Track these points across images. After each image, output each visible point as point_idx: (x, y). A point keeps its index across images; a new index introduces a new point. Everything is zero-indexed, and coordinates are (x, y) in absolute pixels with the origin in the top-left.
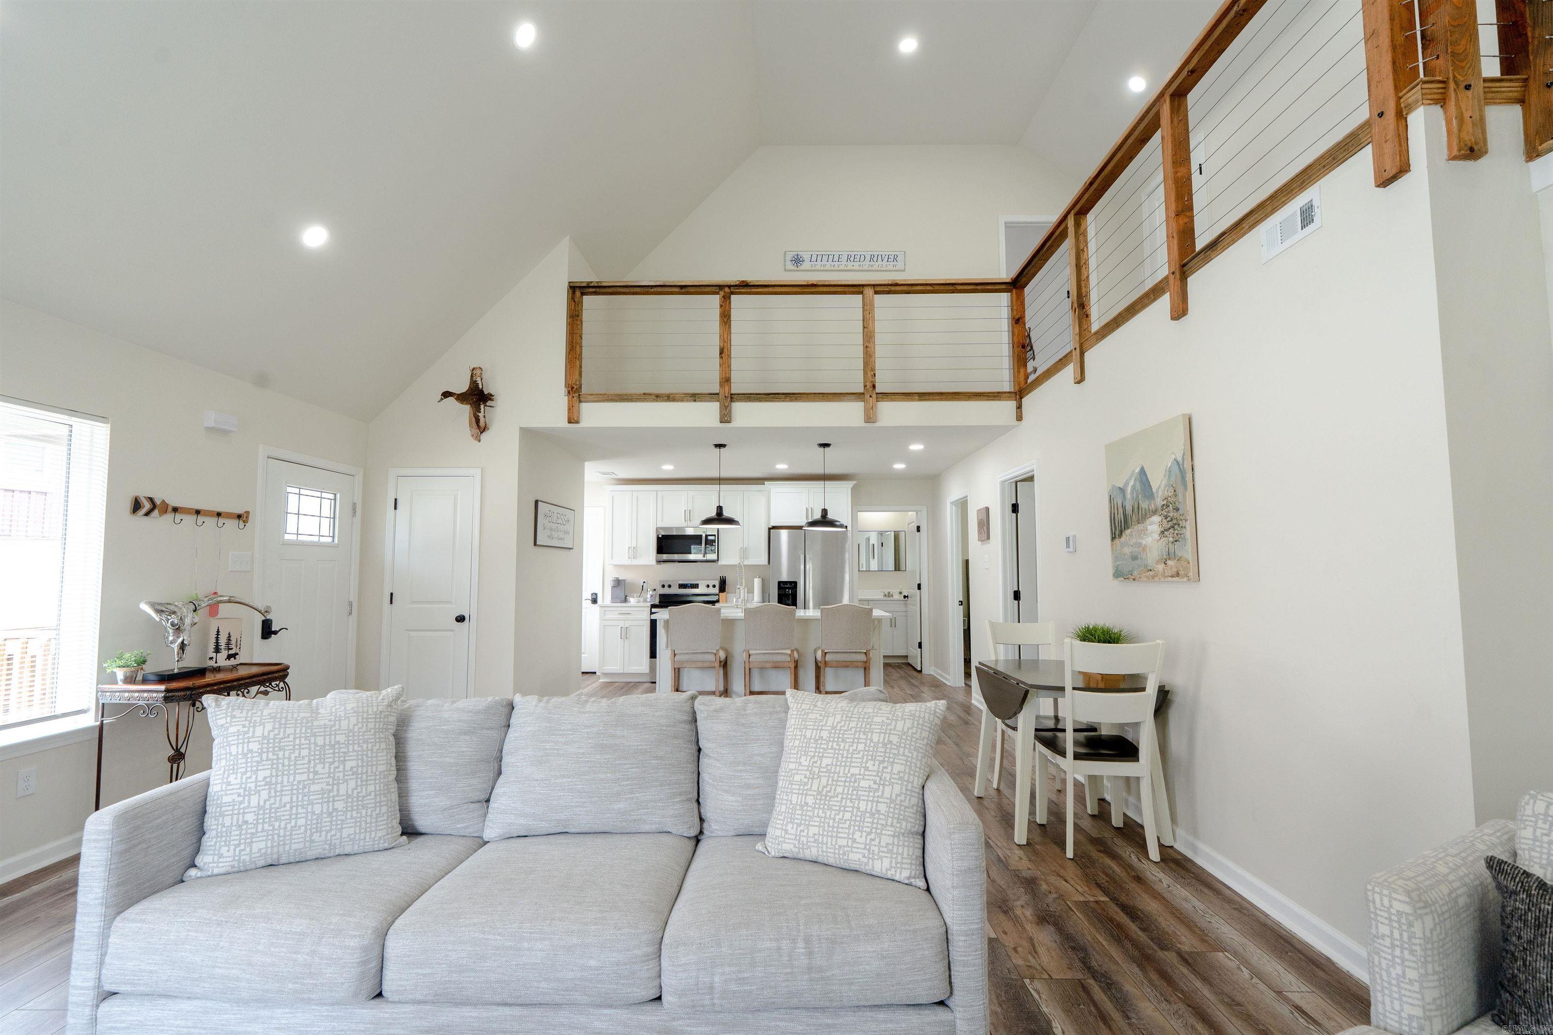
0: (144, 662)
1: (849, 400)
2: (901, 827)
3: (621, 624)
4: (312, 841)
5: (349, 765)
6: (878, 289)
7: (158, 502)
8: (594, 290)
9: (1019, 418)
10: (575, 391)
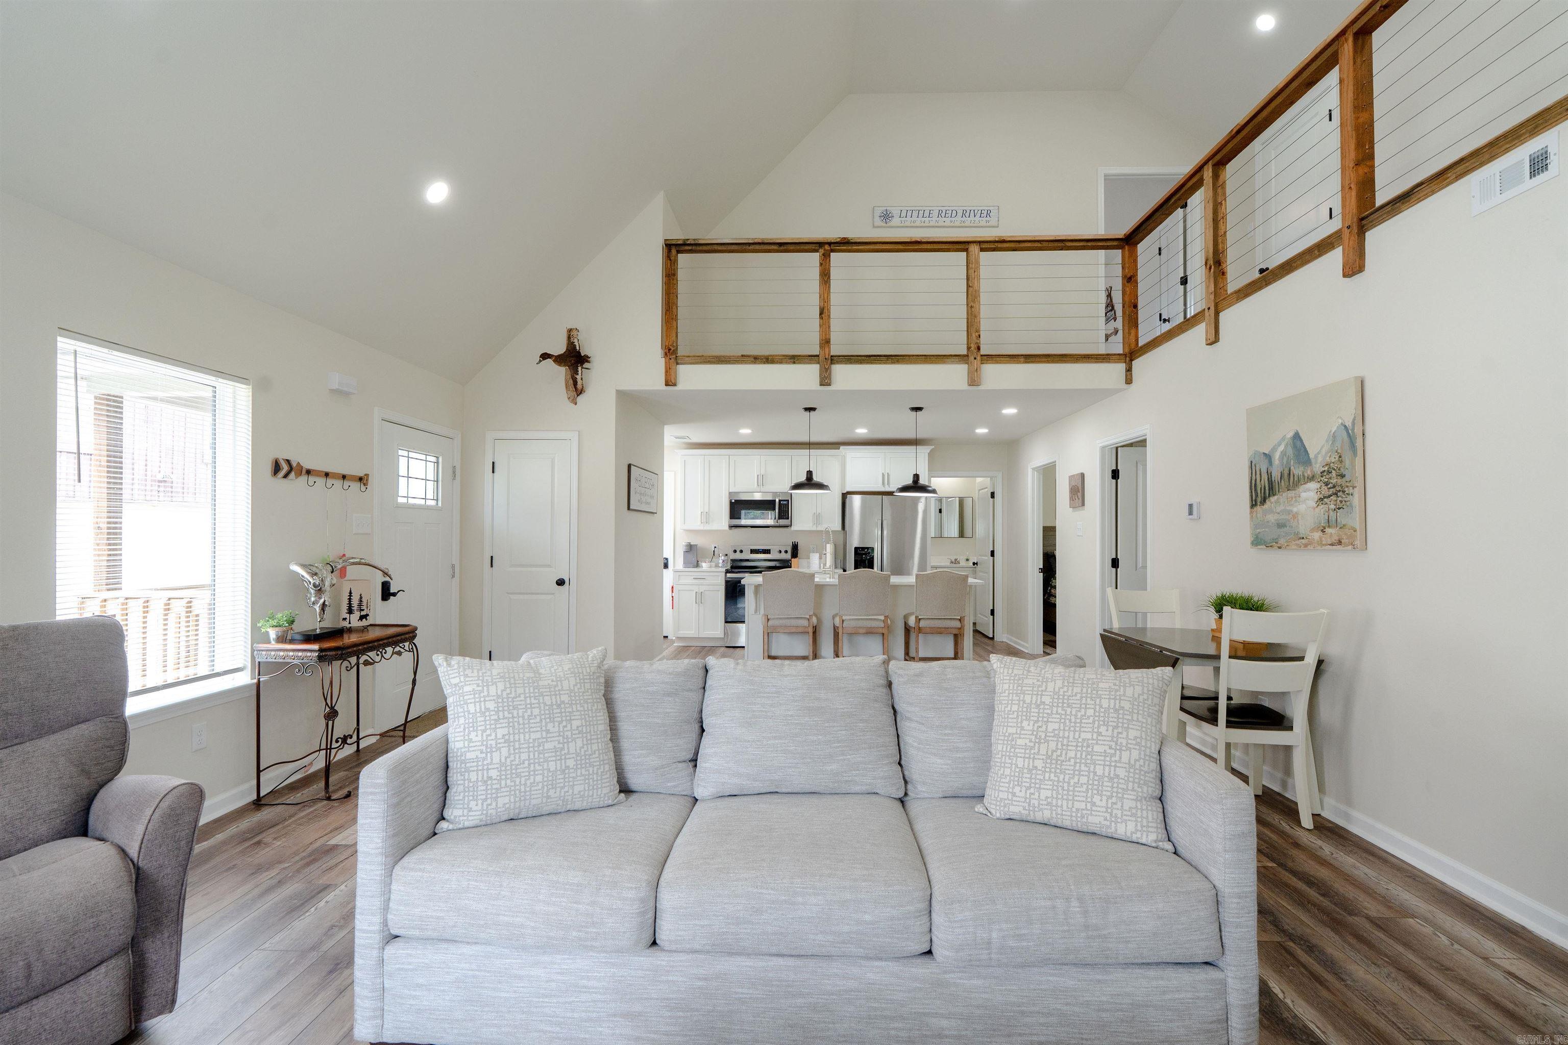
0: (293, 622)
1: (953, 363)
2: (1142, 792)
3: (696, 589)
4: (548, 797)
5: (576, 723)
6: (984, 246)
7: (294, 464)
8: (690, 248)
9: (1129, 381)
10: (671, 352)
